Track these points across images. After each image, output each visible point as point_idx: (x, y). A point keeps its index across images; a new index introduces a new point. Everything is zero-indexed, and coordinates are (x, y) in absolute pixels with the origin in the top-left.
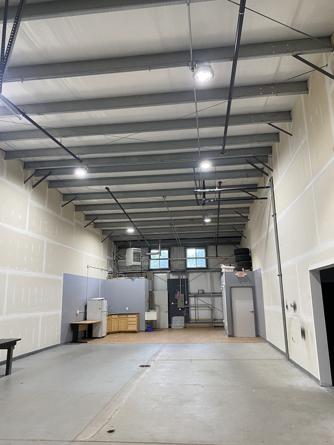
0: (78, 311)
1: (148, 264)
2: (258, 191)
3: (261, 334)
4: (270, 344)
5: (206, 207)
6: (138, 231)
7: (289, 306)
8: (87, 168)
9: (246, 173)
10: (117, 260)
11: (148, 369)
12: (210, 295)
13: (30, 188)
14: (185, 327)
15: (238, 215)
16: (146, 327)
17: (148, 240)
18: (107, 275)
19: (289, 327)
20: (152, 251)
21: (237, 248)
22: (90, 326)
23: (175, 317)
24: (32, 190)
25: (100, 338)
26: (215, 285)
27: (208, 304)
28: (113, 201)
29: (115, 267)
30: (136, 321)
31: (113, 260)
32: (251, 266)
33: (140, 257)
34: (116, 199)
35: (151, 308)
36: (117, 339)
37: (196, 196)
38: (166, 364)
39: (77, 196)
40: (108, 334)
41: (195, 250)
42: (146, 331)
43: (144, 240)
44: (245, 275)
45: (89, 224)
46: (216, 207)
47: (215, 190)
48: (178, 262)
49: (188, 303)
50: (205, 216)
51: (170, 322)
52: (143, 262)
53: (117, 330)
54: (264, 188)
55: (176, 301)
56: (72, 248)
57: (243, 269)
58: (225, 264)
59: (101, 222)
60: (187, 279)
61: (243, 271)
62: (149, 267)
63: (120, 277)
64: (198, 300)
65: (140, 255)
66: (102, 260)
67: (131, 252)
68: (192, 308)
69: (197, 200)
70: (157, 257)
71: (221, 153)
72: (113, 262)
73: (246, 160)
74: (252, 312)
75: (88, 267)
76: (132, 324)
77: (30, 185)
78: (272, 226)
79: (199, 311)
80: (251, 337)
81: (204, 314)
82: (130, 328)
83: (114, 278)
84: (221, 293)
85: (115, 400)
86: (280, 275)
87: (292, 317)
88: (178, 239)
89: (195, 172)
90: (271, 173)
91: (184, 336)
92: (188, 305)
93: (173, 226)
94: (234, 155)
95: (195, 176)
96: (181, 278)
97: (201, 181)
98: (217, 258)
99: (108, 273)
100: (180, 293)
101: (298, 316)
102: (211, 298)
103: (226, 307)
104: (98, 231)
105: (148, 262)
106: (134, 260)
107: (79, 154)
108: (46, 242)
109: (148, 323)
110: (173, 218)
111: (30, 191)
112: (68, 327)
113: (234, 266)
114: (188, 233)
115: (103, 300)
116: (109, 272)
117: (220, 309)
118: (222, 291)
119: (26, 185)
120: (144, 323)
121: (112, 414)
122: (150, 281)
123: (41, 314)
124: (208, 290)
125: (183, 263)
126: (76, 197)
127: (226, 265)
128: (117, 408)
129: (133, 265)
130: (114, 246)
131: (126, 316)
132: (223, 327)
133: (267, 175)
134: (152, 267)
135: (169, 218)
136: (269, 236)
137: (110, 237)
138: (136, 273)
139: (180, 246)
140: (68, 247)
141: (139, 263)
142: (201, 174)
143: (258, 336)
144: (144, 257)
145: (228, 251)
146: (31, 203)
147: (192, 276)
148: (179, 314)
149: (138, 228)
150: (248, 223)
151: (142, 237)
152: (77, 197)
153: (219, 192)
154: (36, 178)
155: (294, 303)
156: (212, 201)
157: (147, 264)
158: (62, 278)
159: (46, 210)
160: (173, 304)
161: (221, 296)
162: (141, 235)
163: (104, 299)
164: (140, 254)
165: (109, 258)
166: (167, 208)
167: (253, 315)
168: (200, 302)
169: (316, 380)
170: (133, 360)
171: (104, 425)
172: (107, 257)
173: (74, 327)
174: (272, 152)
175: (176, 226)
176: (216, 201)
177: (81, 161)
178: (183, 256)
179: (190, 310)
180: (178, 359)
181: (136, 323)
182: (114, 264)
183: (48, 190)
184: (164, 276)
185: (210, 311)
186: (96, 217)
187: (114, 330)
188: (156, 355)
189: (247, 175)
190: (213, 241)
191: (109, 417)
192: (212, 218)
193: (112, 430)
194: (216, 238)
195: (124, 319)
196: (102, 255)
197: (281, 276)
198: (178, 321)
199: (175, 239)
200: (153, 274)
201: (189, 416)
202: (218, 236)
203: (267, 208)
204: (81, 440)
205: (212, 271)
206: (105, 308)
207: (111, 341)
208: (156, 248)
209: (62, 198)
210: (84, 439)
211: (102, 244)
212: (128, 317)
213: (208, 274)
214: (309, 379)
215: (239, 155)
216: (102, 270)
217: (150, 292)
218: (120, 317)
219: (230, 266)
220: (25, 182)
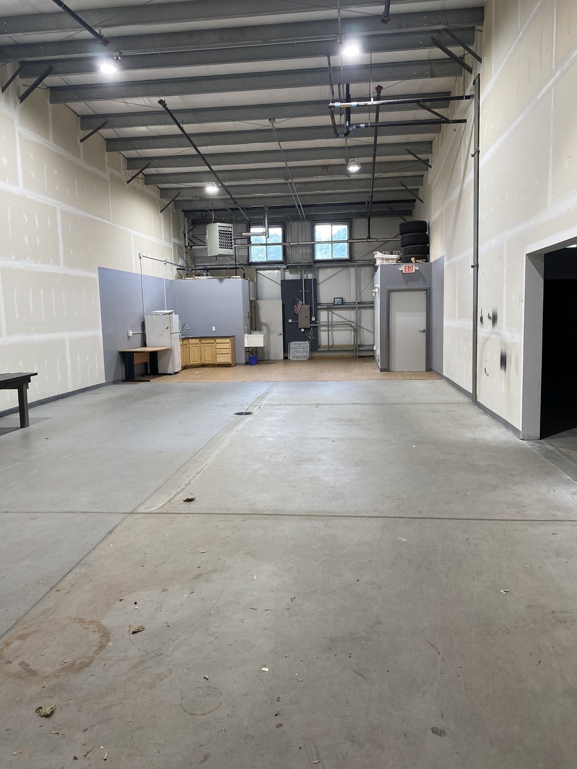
0: (131, 331)
1: (247, 254)
2: (450, 106)
3: (435, 366)
4: (447, 382)
5: (352, 141)
6: (227, 191)
7: (485, 319)
8: (120, 59)
9: (429, 68)
10: (191, 247)
11: (248, 418)
12: (355, 306)
13: (16, 104)
14: (311, 359)
15: (410, 157)
16: (246, 359)
17: (244, 209)
18: (176, 272)
19: (482, 352)
20: (254, 230)
21: (404, 221)
22: (154, 355)
23: (293, 343)
24: (20, 106)
25: (171, 374)
26: (362, 288)
27: (349, 321)
28: (173, 129)
29: (189, 257)
30: (229, 348)
31: (184, 247)
32: (428, 253)
33: (231, 240)
34: (181, 125)
35: (254, 327)
36: (199, 376)
37: (333, 118)
38: (277, 411)
39: (108, 119)
40: (184, 368)
41: (330, 226)
42: (247, 364)
43: (238, 209)
44: (416, 270)
45: (135, 177)
46: (370, 140)
47: (369, 103)
48: (300, 251)
49: (316, 319)
50: (350, 160)
51: (286, 349)
52: (238, 251)
53: (198, 362)
54: (461, 98)
55: (296, 317)
56: (108, 222)
57: (413, 259)
58: (383, 252)
59: (156, 172)
60: (315, 280)
61: (412, 262)
62: (248, 259)
63: (199, 275)
64: (334, 314)
65: (231, 237)
66: (164, 245)
67: (215, 231)
68: (322, 328)
69: (334, 126)
70: (263, 239)
71: (384, 21)
72: (184, 250)
73: (432, 38)
74: (423, 331)
75: (140, 258)
76: (223, 352)
77: (15, 96)
78: (471, 176)
79: (334, 333)
80: (417, 372)
81: (342, 337)
82: (221, 359)
83: (187, 277)
84: (373, 303)
85: (195, 460)
86: (476, 266)
87: (487, 336)
88: (299, 206)
89: (332, 65)
90: (478, 65)
91: (309, 370)
92: (317, 323)
93: (290, 181)
94: (408, 27)
95: (332, 74)
96: (305, 278)
97: (343, 86)
98: (369, 240)
99: (178, 269)
100: (303, 304)
101: (498, 334)
102: (355, 311)
103: (379, 324)
104: (152, 191)
105: (247, 250)
106: (221, 246)
107: (100, 26)
108: (61, 210)
109: (249, 351)
110: (290, 164)
111: (15, 107)
112: (115, 357)
113: (399, 254)
114: (316, 195)
115: (171, 313)
116: (178, 267)
117: (370, 328)
118: (374, 299)
119: (7, 96)
120: (243, 351)
121: (191, 478)
122: (251, 283)
123: (66, 335)
124: (350, 298)
125: (308, 251)
126: (105, 121)
127: (385, 254)
128: (198, 470)
129: (220, 255)
130: (184, 220)
131: (213, 341)
132: (373, 357)
133: (470, 70)
134: (254, 259)
135: (282, 164)
136: (464, 195)
137: (176, 203)
138: (226, 268)
139: (303, 220)
140: (102, 220)
141: (230, 252)
142: (343, 69)
143: (429, 369)
144: (238, 241)
145: (388, 228)
146: (22, 132)
147: (323, 275)
148: (301, 338)
149: (226, 184)
150: (428, 174)
151: (234, 203)
152: (106, 123)
153: (377, 109)
154: (24, 81)
155: (493, 312)
156: (362, 128)
157: (244, 253)
158: (95, 276)
159: (52, 148)
160: (290, 321)
161: (373, 308)
162: (231, 197)
163: (173, 312)
164: (231, 234)
165: (177, 243)
166: (277, 143)
167: (423, 336)
168: (336, 319)
169: (515, 430)
170: (225, 406)
171: (178, 493)
172: (173, 240)
173: (126, 357)
174: (483, 20)
175: (295, 180)
176: (371, 126)
177: (106, 41)
178: (309, 238)
179: (319, 331)
180: (297, 403)
181: (229, 351)
182: (186, 253)
183: (50, 106)
184: (275, 275)
185: (353, 332)
186: (146, 163)
187: (194, 362)
188: (262, 397)
189: (432, 71)
190: (363, 209)
191: (187, 481)
192: (362, 164)
193: (190, 498)
194: (368, 203)
195: (208, 345)
196: (163, 237)
197: (478, 267)
198: (300, 348)
199: (294, 207)
200: (256, 272)
201: (310, 479)
202: (373, 200)
203: (465, 140)
204: (143, 511)
205: (359, 266)
206: (176, 327)
207: (190, 379)
208: (260, 223)
209: (80, 125)
210: (148, 511)
211: (161, 215)
212: (215, 341)
213: (352, 270)
214: (504, 430)
215: (417, 27)
216: (166, 262)
217: (251, 301)
218: (202, 342)
219: (391, 254)
220: (3, 91)
